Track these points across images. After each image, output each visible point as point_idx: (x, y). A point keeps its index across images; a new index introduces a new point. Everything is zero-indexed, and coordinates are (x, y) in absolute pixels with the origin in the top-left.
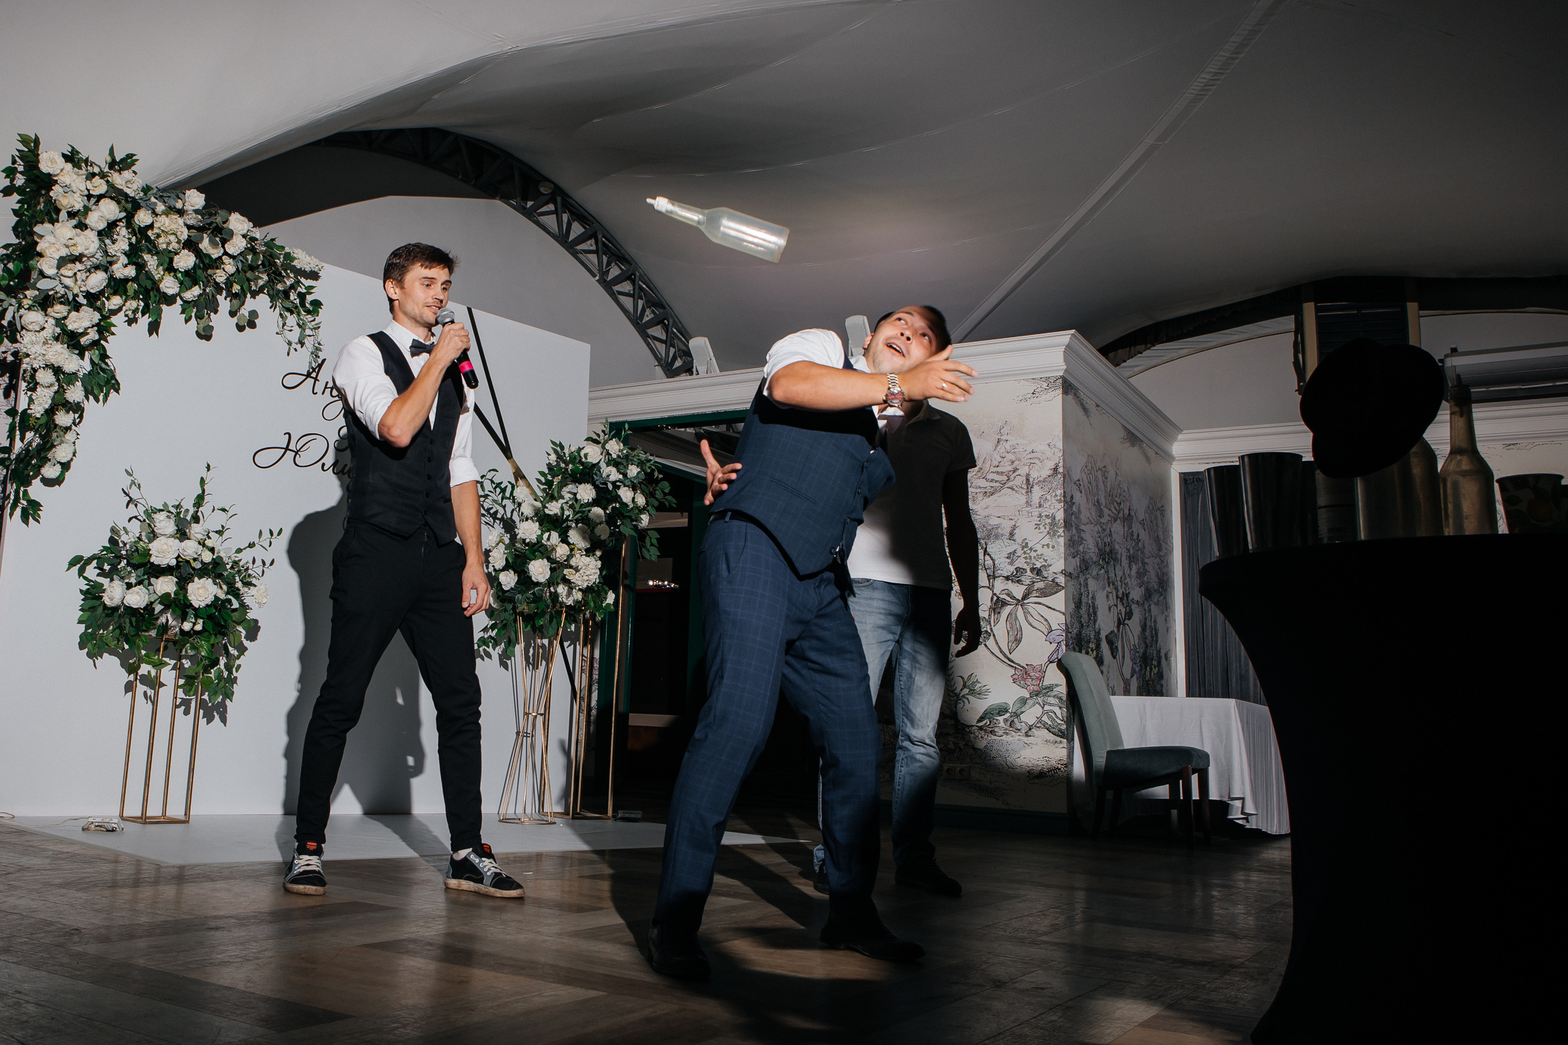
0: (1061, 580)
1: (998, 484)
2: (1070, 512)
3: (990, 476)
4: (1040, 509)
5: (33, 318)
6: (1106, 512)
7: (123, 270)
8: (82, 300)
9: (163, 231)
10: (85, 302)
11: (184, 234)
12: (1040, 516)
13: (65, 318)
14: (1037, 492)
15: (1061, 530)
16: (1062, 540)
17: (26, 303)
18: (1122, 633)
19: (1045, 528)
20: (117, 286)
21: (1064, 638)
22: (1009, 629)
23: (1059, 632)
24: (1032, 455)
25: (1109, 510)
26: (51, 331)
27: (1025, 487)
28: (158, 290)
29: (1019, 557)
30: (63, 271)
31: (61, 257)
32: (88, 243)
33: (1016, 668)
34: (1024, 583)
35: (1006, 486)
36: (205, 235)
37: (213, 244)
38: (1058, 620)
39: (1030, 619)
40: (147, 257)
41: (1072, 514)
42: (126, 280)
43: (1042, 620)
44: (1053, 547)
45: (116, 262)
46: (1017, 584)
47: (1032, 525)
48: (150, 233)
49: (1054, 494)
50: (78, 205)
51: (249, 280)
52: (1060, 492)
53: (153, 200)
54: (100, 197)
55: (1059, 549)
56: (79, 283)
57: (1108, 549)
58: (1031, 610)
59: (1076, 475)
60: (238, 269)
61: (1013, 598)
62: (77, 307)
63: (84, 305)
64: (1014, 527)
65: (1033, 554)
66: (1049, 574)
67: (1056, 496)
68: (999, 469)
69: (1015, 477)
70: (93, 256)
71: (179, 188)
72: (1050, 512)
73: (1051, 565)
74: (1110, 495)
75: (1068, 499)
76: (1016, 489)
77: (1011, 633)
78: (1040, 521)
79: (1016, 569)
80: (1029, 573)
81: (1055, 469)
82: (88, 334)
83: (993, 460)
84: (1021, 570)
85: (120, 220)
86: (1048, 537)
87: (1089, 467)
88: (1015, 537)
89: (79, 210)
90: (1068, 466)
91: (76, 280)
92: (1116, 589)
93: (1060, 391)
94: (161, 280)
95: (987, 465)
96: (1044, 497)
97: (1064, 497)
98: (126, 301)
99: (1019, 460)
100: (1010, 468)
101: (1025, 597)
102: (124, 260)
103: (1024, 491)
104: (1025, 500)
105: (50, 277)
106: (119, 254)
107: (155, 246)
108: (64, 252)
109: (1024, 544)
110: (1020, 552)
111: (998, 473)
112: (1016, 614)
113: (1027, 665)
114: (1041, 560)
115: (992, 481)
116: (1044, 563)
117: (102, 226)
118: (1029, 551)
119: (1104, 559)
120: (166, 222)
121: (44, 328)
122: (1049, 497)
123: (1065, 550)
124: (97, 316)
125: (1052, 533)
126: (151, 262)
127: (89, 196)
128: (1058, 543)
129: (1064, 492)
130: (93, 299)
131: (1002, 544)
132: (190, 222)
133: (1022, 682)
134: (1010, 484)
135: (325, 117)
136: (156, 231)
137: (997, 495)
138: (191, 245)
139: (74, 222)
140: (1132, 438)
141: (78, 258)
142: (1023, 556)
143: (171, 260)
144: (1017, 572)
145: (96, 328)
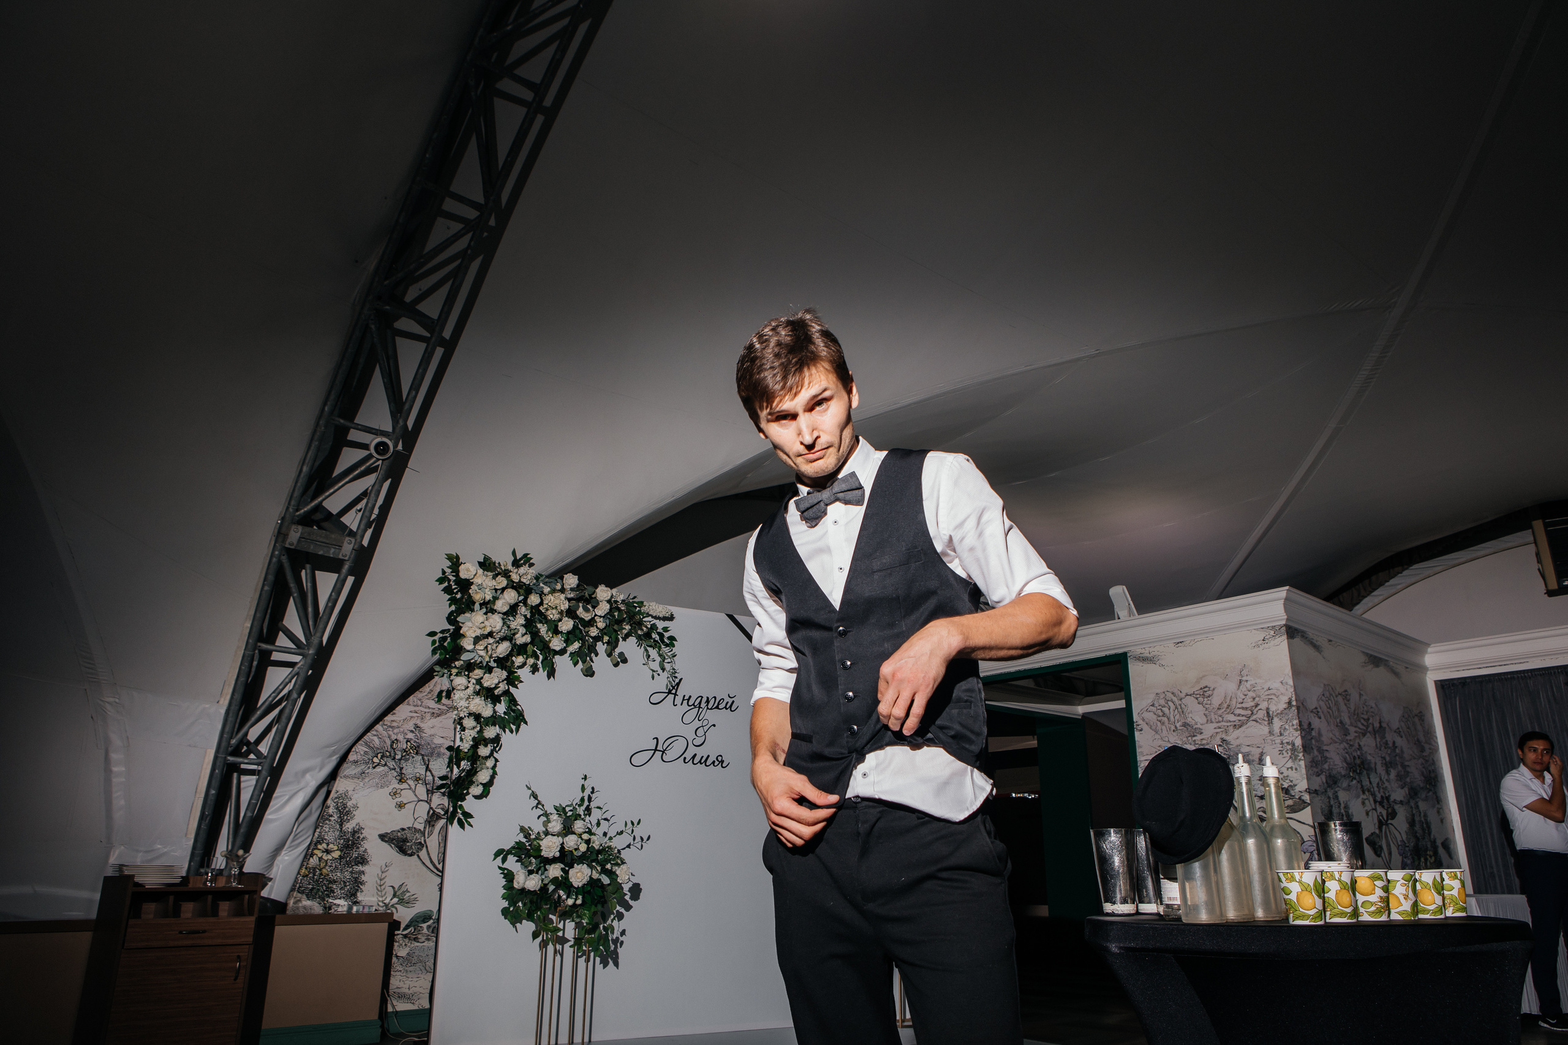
1: (1244, 718)
3: (1238, 711)
5: (460, 681)
6: (1352, 729)
7: (522, 638)
8: (493, 664)
9: (550, 606)
10: (495, 665)
11: (565, 606)
13: (482, 678)
17: (454, 671)
18: (1386, 832)
20: (521, 650)
25: (1355, 727)
26: (472, 689)
27: (1267, 719)
28: (549, 647)
30: (478, 647)
31: (476, 636)
32: (495, 622)
35: (1251, 719)
36: (581, 605)
37: (587, 610)
40: (539, 626)
42: (525, 645)
45: (517, 633)
48: (541, 608)
50: (489, 597)
51: (616, 631)
53: (542, 585)
54: (503, 590)
56: (490, 653)
57: (1358, 761)
59: (1312, 703)
60: (606, 624)
62: (490, 670)
63: (495, 667)
68: (1244, 705)
69: (1257, 711)
70: (500, 632)
71: (558, 574)
76: (1260, 721)
82: (499, 687)
85: (520, 602)
87: (1327, 694)
89: (490, 600)
91: (487, 651)
92: (1373, 795)
93: (1285, 637)
94: (550, 641)
98: (527, 659)
99: (1259, 697)
100: (1253, 704)
102: (522, 630)
103: (1266, 723)
105: (469, 651)
106: (518, 627)
107: (545, 617)
108: (478, 633)
111: (1243, 708)
115: (1239, 715)
117: (506, 609)
119: (1354, 771)
120: (550, 600)
121: (468, 687)
124: (505, 674)
126: (543, 629)
127: (496, 590)
130: (503, 662)
132: (569, 596)
134: (1254, 717)
135: (665, 505)
136: (545, 606)
137: (1245, 727)
138: (571, 613)
139: (484, 610)
141: (490, 634)
143: (557, 626)
145: (505, 682)
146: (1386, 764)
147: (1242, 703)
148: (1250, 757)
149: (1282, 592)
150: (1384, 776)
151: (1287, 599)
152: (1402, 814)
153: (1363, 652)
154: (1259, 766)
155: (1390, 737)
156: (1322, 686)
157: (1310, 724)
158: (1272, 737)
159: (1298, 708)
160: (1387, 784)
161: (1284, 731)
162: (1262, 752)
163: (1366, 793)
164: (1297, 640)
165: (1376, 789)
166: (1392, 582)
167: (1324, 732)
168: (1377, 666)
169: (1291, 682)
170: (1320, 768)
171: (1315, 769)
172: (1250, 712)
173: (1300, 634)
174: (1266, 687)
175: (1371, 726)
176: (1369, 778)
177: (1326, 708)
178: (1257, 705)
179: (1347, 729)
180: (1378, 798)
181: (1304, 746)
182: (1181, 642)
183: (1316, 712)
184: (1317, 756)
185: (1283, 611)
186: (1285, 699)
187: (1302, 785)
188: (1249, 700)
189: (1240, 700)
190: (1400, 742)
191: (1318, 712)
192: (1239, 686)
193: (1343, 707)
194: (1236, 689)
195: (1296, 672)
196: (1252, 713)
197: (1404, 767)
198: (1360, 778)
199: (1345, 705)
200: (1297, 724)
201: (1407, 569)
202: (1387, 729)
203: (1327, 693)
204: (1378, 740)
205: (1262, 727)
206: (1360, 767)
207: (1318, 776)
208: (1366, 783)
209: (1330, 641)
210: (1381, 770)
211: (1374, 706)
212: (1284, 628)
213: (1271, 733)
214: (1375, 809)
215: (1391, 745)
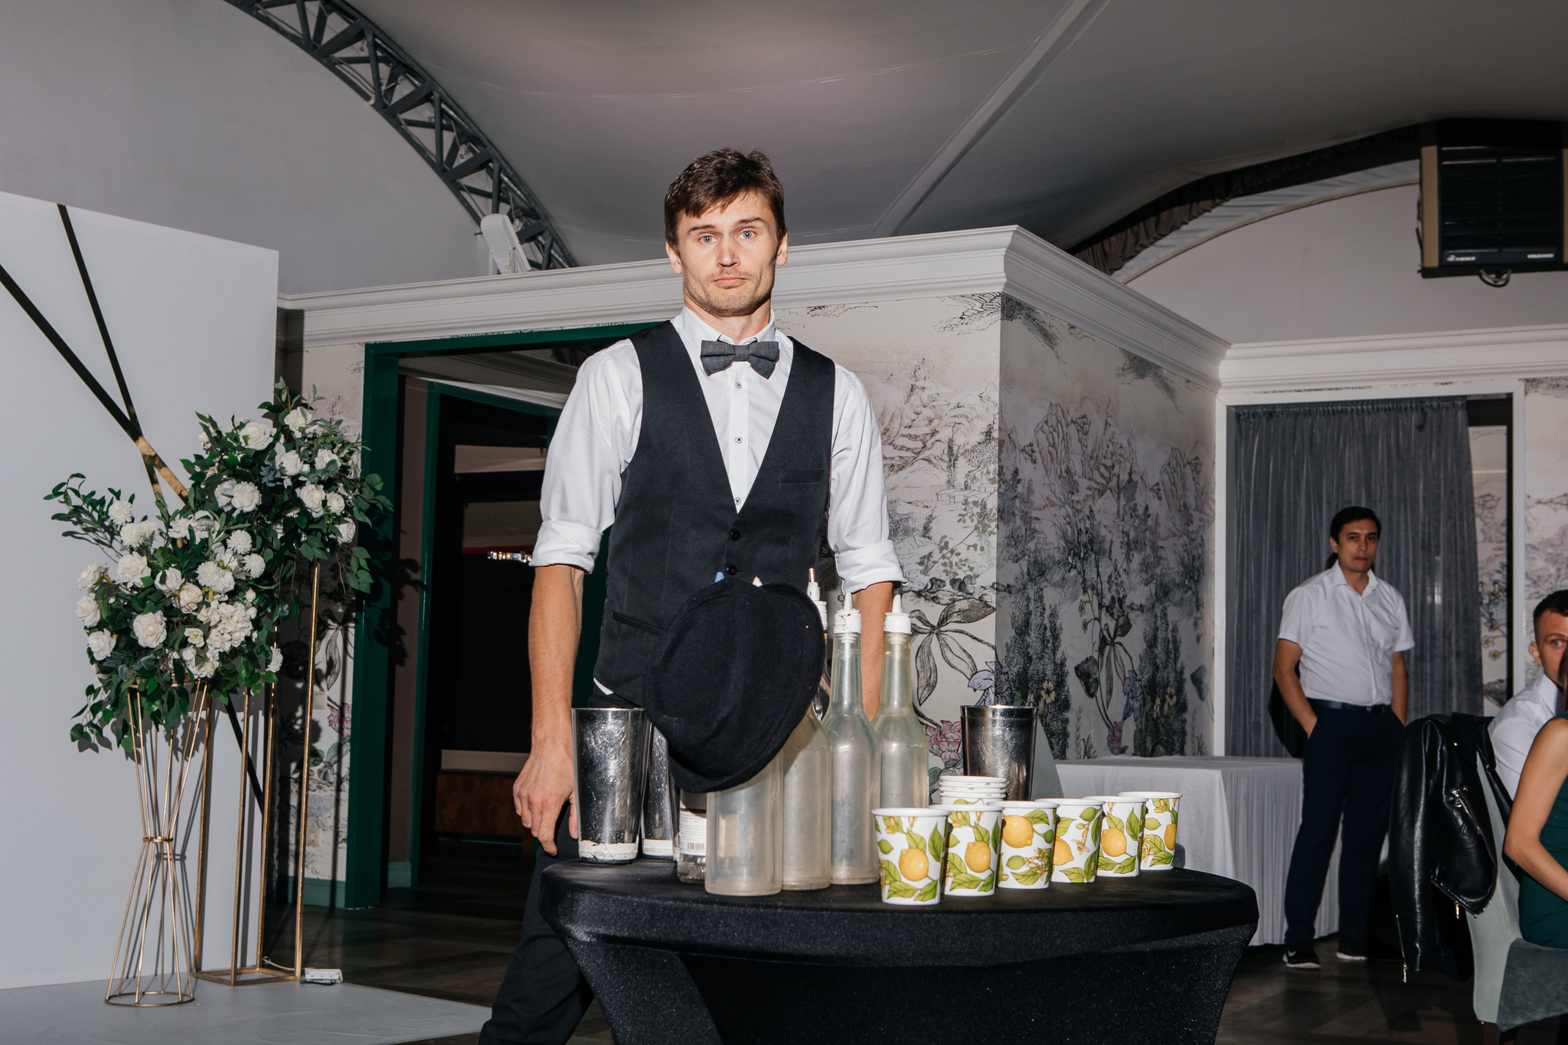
0: (992, 598)
1: (910, 454)
2: (1012, 495)
3: (901, 441)
4: (966, 493)
6: (1083, 483)
12: (966, 503)
14: (963, 466)
15: (993, 525)
16: (994, 539)
19: (972, 521)
21: (993, 683)
22: (919, 669)
23: (986, 675)
24: (958, 411)
25: (1090, 479)
29: (935, 562)
33: (927, 726)
34: (941, 601)
35: (921, 456)
38: (984, 657)
39: (949, 655)
41: (1016, 497)
43: (964, 656)
44: (982, 549)
46: (932, 603)
47: (954, 517)
49: (985, 471)
52: (993, 467)
55: (989, 552)
58: (949, 641)
59: (1025, 438)
61: (927, 623)
64: (930, 519)
65: (955, 559)
66: (975, 588)
67: (988, 473)
68: (912, 431)
72: (979, 497)
73: (978, 576)
74: (1093, 459)
75: (1008, 476)
77: (921, 675)
78: (965, 510)
79: (931, 580)
80: (948, 587)
81: (988, 433)
83: (904, 417)
84: (938, 582)
86: (975, 533)
87: (1053, 421)
88: (931, 533)
90: (1009, 427)
95: (896, 425)
96: (972, 475)
97: (999, 474)
99: (940, 418)
100: (927, 430)
101: (943, 621)
103: (945, 465)
104: (946, 478)
109: (943, 544)
110: (936, 556)
111: (910, 436)
112: (929, 648)
113: (942, 722)
114: (965, 568)
115: (902, 448)
116: (969, 573)
118: (949, 555)
122: (978, 475)
123: (1000, 553)
125: (981, 529)
128: (989, 543)
129: (1001, 468)
131: (913, 544)
133: (935, 747)
137: (909, 469)
140: (1140, 366)
142: (941, 561)
144: (932, 585)
146: (1128, 544)
147: (910, 427)
148: (911, 524)
149: (1004, 235)
150: (1122, 564)
151: (1011, 248)
152: (1139, 625)
153: (1123, 350)
154: (922, 539)
155: (1142, 498)
156: (1047, 405)
157: (1016, 472)
158: (951, 491)
159: (1001, 443)
160: (1124, 577)
161: (972, 481)
162: (931, 516)
163: (1089, 591)
164: (1018, 324)
165: (1106, 585)
166: (1193, 224)
167: (1036, 487)
168: (1141, 375)
169: (996, 398)
170: (1021, 548)
171: (1013, 551)
172: (920, 445)
173: (1024, 312)
174: (954, 403)
175: (1115, 479)
176: (1097, 567)
177: (1047, 444)
178: (934, 433)
179: (1075, 482)
180: (1107, 601)
181: (1001, 511)
182: (819, 308)
183: (1029, 452)
184: (1020, 528)
185: (1002, 269)
186: (983, 426)
187: (988, 576)
188: (923, 423)
189: (907, 422)
190: (1155, 506)
191: (1033, 451)
192: (909, 396)
193: (1075, 445)
194: (903, 401)
195: (1007, 380)
196: (925, 446)
197: (1155, 548)
198: (1083, 566)
199: (1080, 441)
200: (995, 471)
201: (1219, 205)
202: (1140, 485)
203: (1054, 418)
204: (1123, 502)
205: (937, 472)
206: (1086, 547)
207: (1017, 561)
208: (1091, 575)
209: (1073, 327)
210: (1118, 553)
211: (1125, 444)
212: (999, 300)
213: (950, 483)
214: (1099, 620)
215: (1141, 511)
